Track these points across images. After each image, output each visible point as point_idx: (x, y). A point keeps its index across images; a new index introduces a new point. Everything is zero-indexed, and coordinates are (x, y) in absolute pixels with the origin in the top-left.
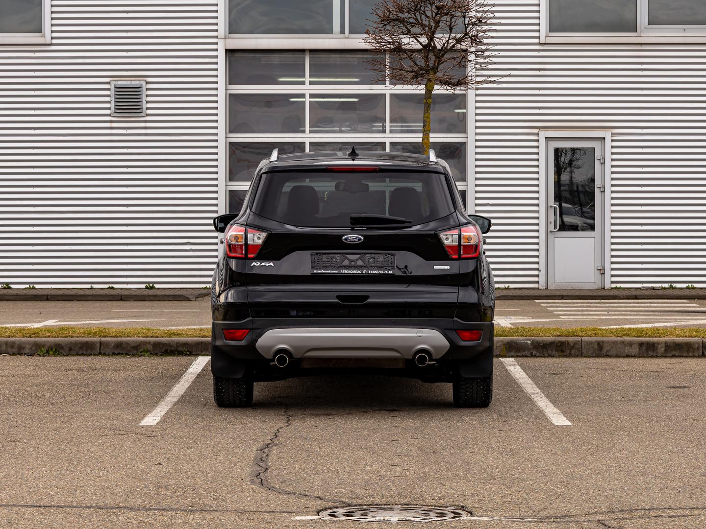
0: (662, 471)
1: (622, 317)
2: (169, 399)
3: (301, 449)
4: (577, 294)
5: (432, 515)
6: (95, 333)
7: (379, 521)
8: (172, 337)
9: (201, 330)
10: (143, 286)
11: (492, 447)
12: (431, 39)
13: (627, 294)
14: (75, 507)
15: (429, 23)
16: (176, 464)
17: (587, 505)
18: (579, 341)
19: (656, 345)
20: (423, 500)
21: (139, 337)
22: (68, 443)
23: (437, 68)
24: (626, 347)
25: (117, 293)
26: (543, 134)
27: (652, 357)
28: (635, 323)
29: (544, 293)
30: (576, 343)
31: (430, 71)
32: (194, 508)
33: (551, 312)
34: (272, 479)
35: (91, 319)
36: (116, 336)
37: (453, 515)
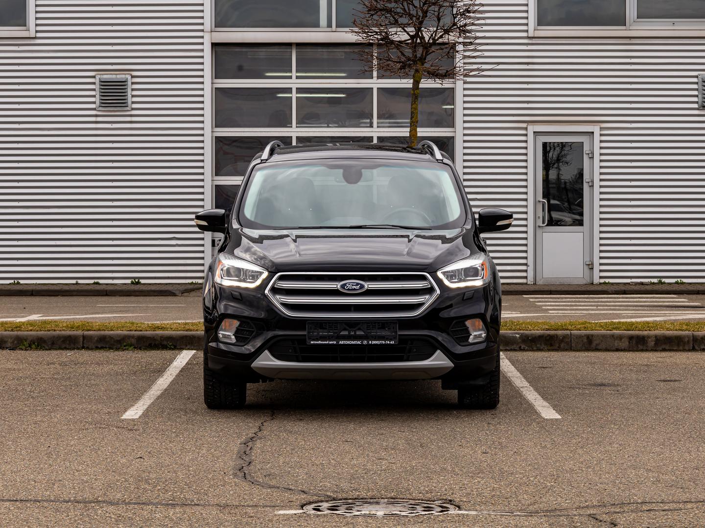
0: (654, 464)
1: (611, 312)
2: (152, 392)
3: (286, 442)
4: (566, 289)
5: (419, 509)
6: (78, 327)
7: (365, 516)
8: (155, 331)
9: (186, 324)
10: (129, 281)
11: (480, 441)
12: (419, 30)
13: (615, 290)
14: (53, 501)
15: (417, 13)
16: (157, 458)
17: (578, 499)
18: (568, 335)
19: (646, 338)
20: (410, 494)
21: (122, 330)
22: (48, 437)
23: (425, 59)
24: (616, 341)
25: (102, 288)
26: (532, 129)
27: (642, 350)
28: (624, 317)
29: (532, 288)
30: (565, 336)
31: (418, 62)
32: (175, 503)
33: (539, 307)
34: (255, 472)
35: (75, 314)
36: (99, 330)
37: (441, 509)
